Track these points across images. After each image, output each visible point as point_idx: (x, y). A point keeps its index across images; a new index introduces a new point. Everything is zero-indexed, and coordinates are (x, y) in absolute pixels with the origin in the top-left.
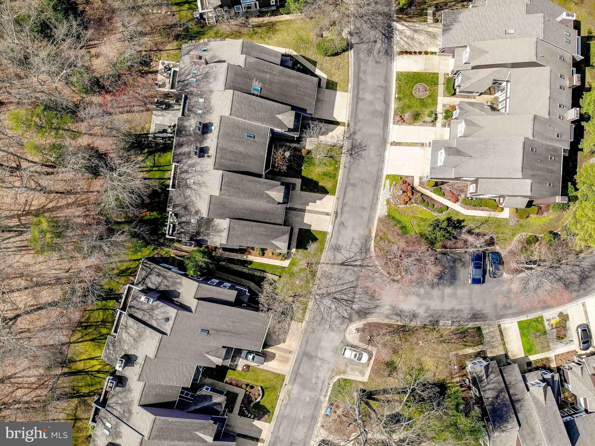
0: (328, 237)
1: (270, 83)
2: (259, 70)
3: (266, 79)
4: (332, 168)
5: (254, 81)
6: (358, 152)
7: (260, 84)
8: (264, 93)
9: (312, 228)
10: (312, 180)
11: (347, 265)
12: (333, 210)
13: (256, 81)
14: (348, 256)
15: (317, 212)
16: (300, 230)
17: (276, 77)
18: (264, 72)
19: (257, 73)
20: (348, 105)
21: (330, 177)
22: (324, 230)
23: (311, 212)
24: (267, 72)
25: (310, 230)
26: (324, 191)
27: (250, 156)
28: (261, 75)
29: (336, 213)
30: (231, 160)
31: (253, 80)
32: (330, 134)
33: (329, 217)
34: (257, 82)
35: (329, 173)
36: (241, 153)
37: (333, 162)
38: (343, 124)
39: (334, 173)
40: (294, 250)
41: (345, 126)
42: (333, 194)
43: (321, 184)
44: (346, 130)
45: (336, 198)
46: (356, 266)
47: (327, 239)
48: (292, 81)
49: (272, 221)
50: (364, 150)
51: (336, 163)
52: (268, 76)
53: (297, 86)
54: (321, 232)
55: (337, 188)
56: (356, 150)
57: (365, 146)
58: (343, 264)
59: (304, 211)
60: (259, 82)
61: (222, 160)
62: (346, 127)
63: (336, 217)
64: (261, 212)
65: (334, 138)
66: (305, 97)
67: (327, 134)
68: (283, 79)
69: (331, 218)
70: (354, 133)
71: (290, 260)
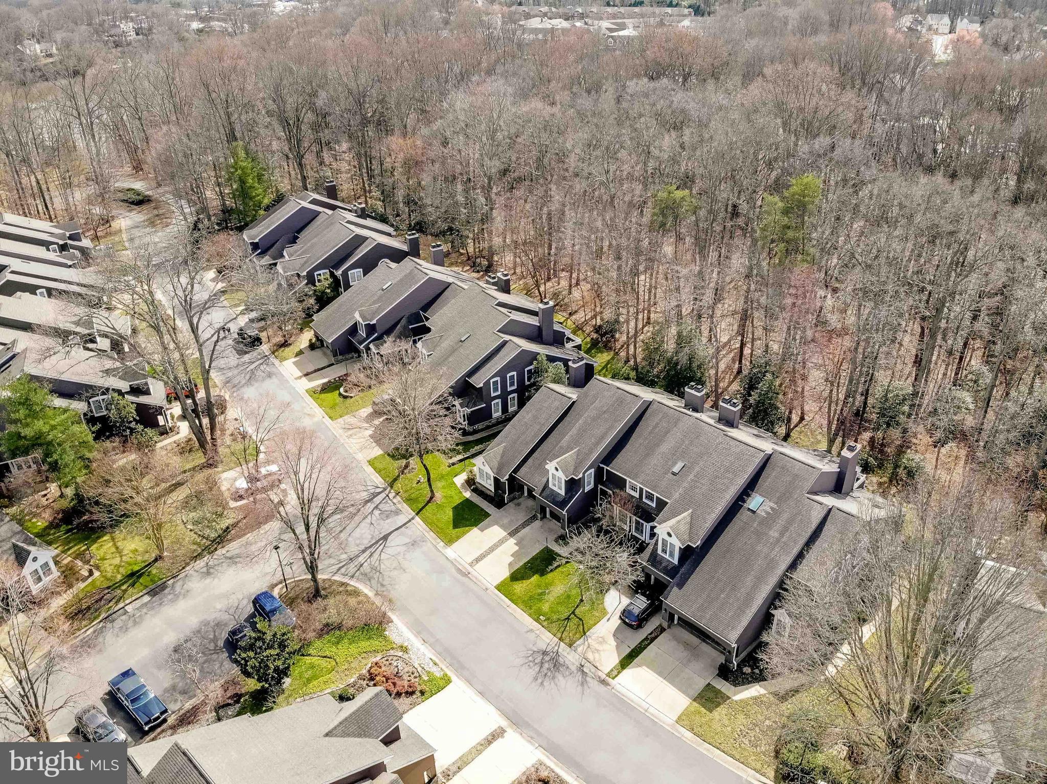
0: (442, 544)
1: (759, 535)
2: (790, 522)
3: (770, 529)
4: (545, 609)
5: (772, 504)
6: (541, 667)
7: (763, 514)
8: (742, 516)
9: (475, 530)
10: (551, 571)
11: (377, 542)
12: (474, 573)
13: (771, 508)
14: (388, 551)
15: (492, 549)
16: (487, 515)
17: (765, 550)
18: (785, 529)
19: (785, 516)
20: (646, 706)
21: (531, 598)
22: (456, 545)
23: (502, 542)
24: (782, 534)
25: (476, 526)
26: (516, 576)
27: (647, 455)
28: (781, 522)
29: (466, 575)
30: (655, 427)
31: (776, 503)
33: (470, 561)
34: (769, 510)
35: (540, 600)
36: (658, 445)
37: (555, 617)
38: (612, 675)
39: (534, 607)
40: (468, 494)
41: (608, 675)
42: (500, 587)
43: (535, 578)
44: (600, 674)
45: (489, 586)
46: (364, 551)
47: (439, 540)
48: (749, 581)
49: (530, 461)
50: (536, 679)
51: (549, 619)
52: (774, 533)
53: (734, 588)
54: (458, 538)
55: (503, 597)
56: (546, 665)
57: (542, 683)
58: (385, 538)
59: (512, 534)
60: (768, 513)
61: (661, 415)
62: (603, 676)
63: (459, 570)
65: (600, 643)
66: (704, 596)
67: (614, 635)
68: (760, 563)
69: (464, 563)
70: (583, 683)
71: (459, 485)
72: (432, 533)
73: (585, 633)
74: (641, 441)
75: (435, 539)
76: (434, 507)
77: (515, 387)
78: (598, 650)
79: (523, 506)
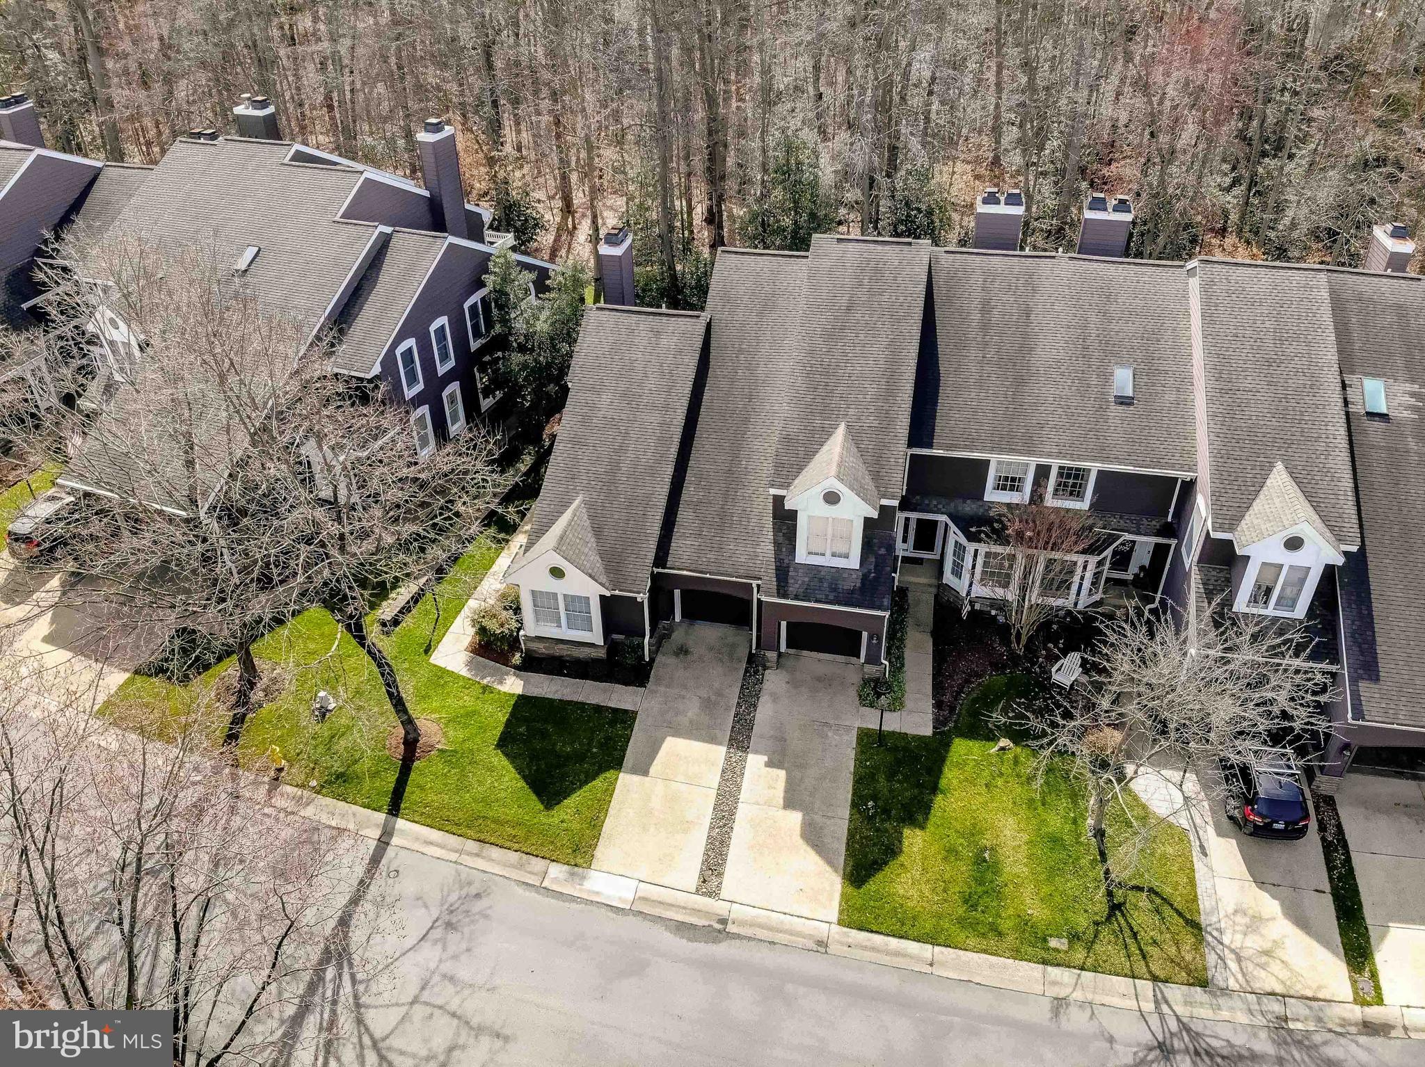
0: (557, 871)
4: (1037, 911)
8: (1377, 434)
9: (625, 780)
10: (935, 789)
12: (737, 912)
16: (625, 719)
21: (970, 902)
22: (605, 852)
25: (618, 764)
26: (866, 858)
29: (717, 932)
32: (1270, 905)
33: (692, 880)
35: (998, 894)
36: (1026, 347)
37: (1082, 922)
39: (1006, 925)
40: (513, 685)
41: (1358, 1002)
42: (853, 918)
43: (914, 840)
45: (819, 930)
47: (538, 864)
49: (685, 515)
51: (1074, 937)
54: (595, 826)
55: (894, 943)
59: (740, 739)
63: (683, 930)
64: (735, 457)
65: (1254, 930)
67: (1261, 884)
69: (681, 898)
71: (464, 672)
72: (495, 852)
73: (1195, 926)
74: (974, 353)
75: (520, 866)
76: (440, 767)
77: (451, 363)
78: (1267, 953)
79: (697, 650)
